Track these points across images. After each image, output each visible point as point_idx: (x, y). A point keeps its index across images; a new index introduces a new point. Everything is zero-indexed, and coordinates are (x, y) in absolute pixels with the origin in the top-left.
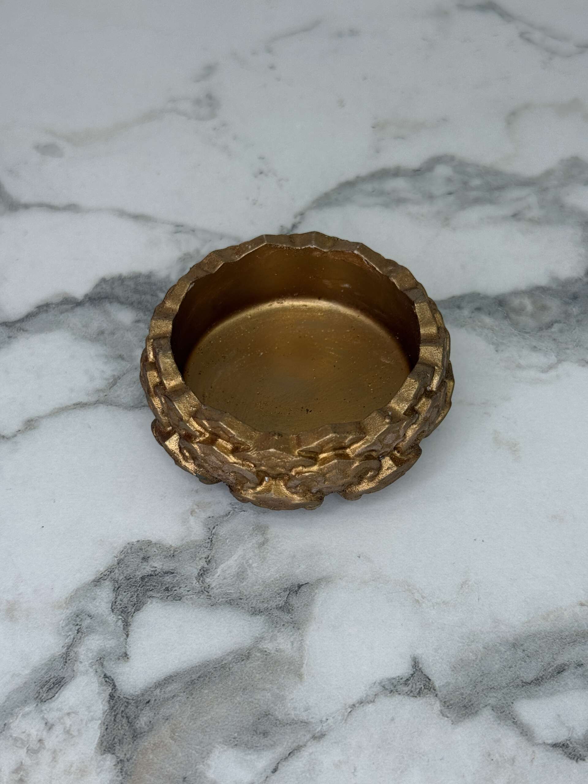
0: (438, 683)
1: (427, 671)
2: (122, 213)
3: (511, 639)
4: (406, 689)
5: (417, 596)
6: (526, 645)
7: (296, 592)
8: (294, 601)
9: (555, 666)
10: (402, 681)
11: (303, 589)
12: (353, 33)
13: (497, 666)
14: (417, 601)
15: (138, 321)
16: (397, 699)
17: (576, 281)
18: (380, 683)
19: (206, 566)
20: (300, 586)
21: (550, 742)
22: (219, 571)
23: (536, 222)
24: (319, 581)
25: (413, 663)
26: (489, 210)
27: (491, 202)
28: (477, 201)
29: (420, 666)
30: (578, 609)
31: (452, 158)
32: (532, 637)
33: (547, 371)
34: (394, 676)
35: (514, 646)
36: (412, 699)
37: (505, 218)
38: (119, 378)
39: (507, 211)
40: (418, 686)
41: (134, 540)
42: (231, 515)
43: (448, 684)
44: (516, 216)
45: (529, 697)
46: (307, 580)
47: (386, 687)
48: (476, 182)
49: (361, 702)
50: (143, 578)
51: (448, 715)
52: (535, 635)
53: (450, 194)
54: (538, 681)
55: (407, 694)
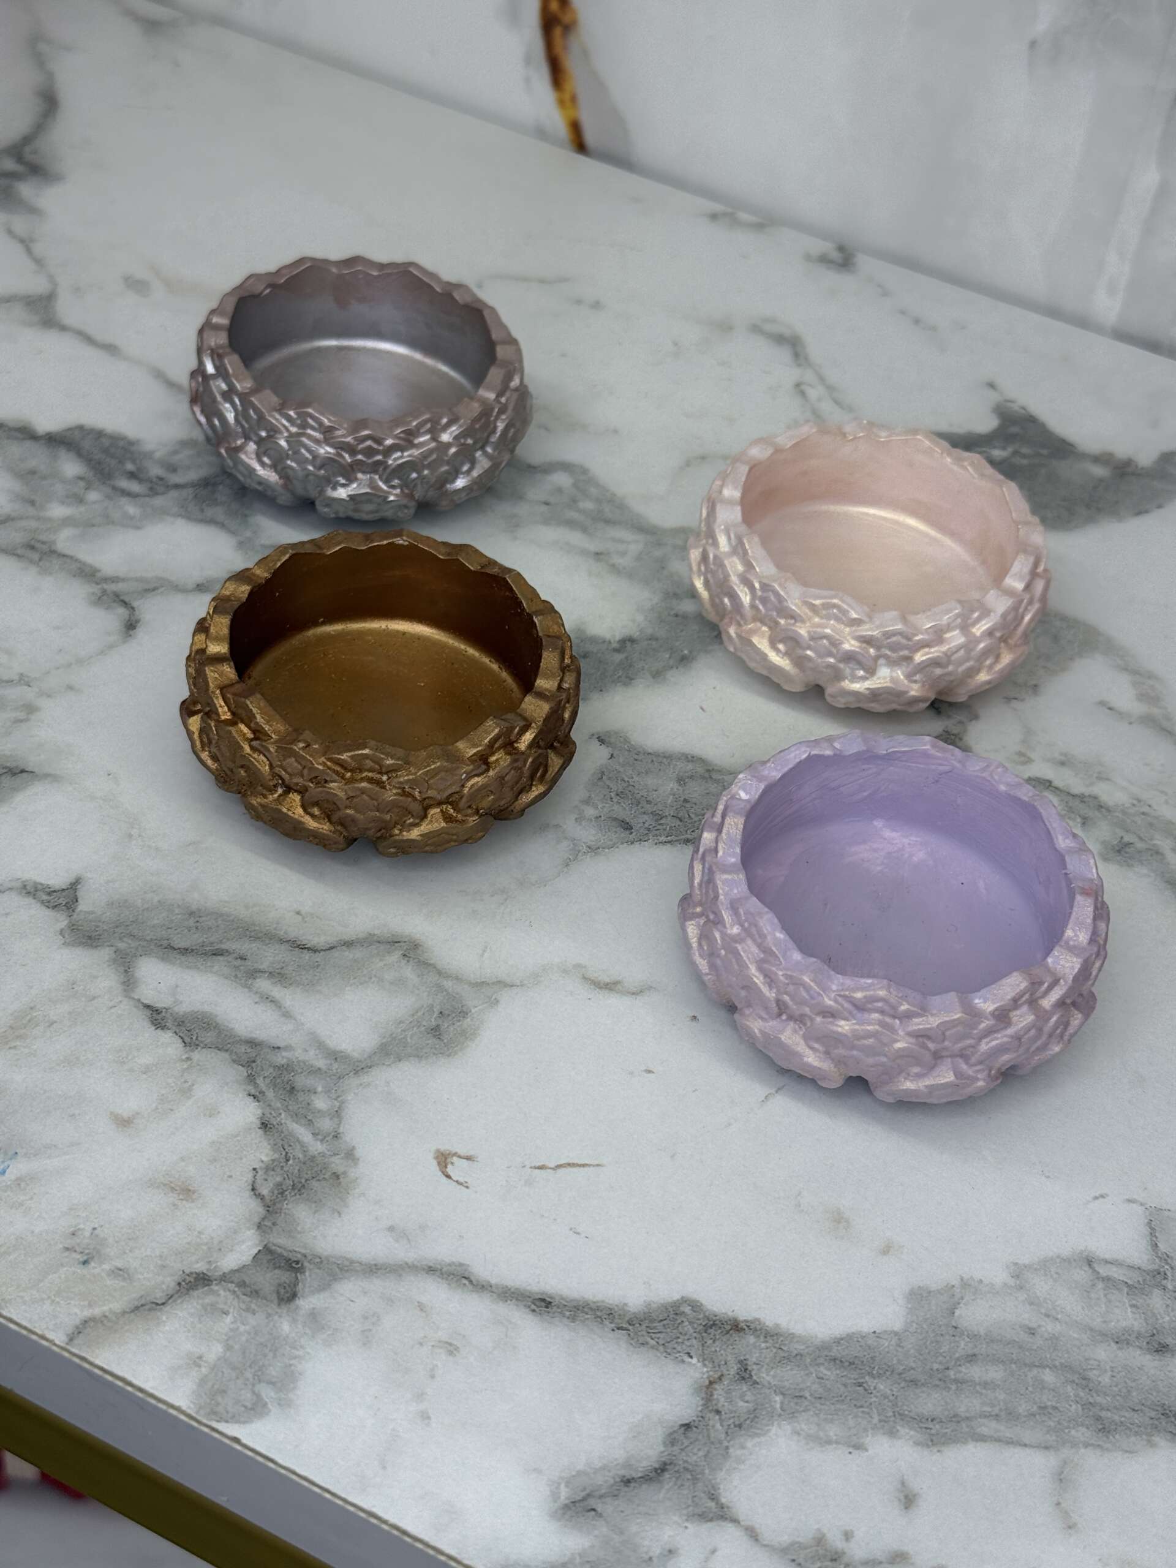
0: (83, 906)
1: (80, 894)
3: (194, 907)
4: (45, 897)
5: (135, 832)
6: (204, 919)
7: (14, 774)
9: (217, 947)
10: (48, 890)
11: (24, 775)
12: (597, 305)
13: (156, 922)
14: (130, 836)
15: (81, 478)
16: (29, 900)
17: (604, 642)
18: (23, 882)
20: (23, 771)
21: (145, 1002)
23: (615, 569)
24: (47, 776)
25: (74, 881)
26: (576, 538)
27: (584, 530)
28: (571, 524)
29: (79, 887)
31: (585, 471)
32: (218, 915)
34: (43, 882)
35: (192, 914)
36: (44, 908)
37: (584, 552)
38: (13, 519)
39: (593, 546)
40: (60, 901)
43: (93, 912)
44: (598, 555)
45: (163, 959)
46: (36, 770)
47: (28, 887)
48: (588, 505)
51: (67, 936)
52: (222, 915)
53: (547, 504)
54: (185, 951)
55: (42, 902)
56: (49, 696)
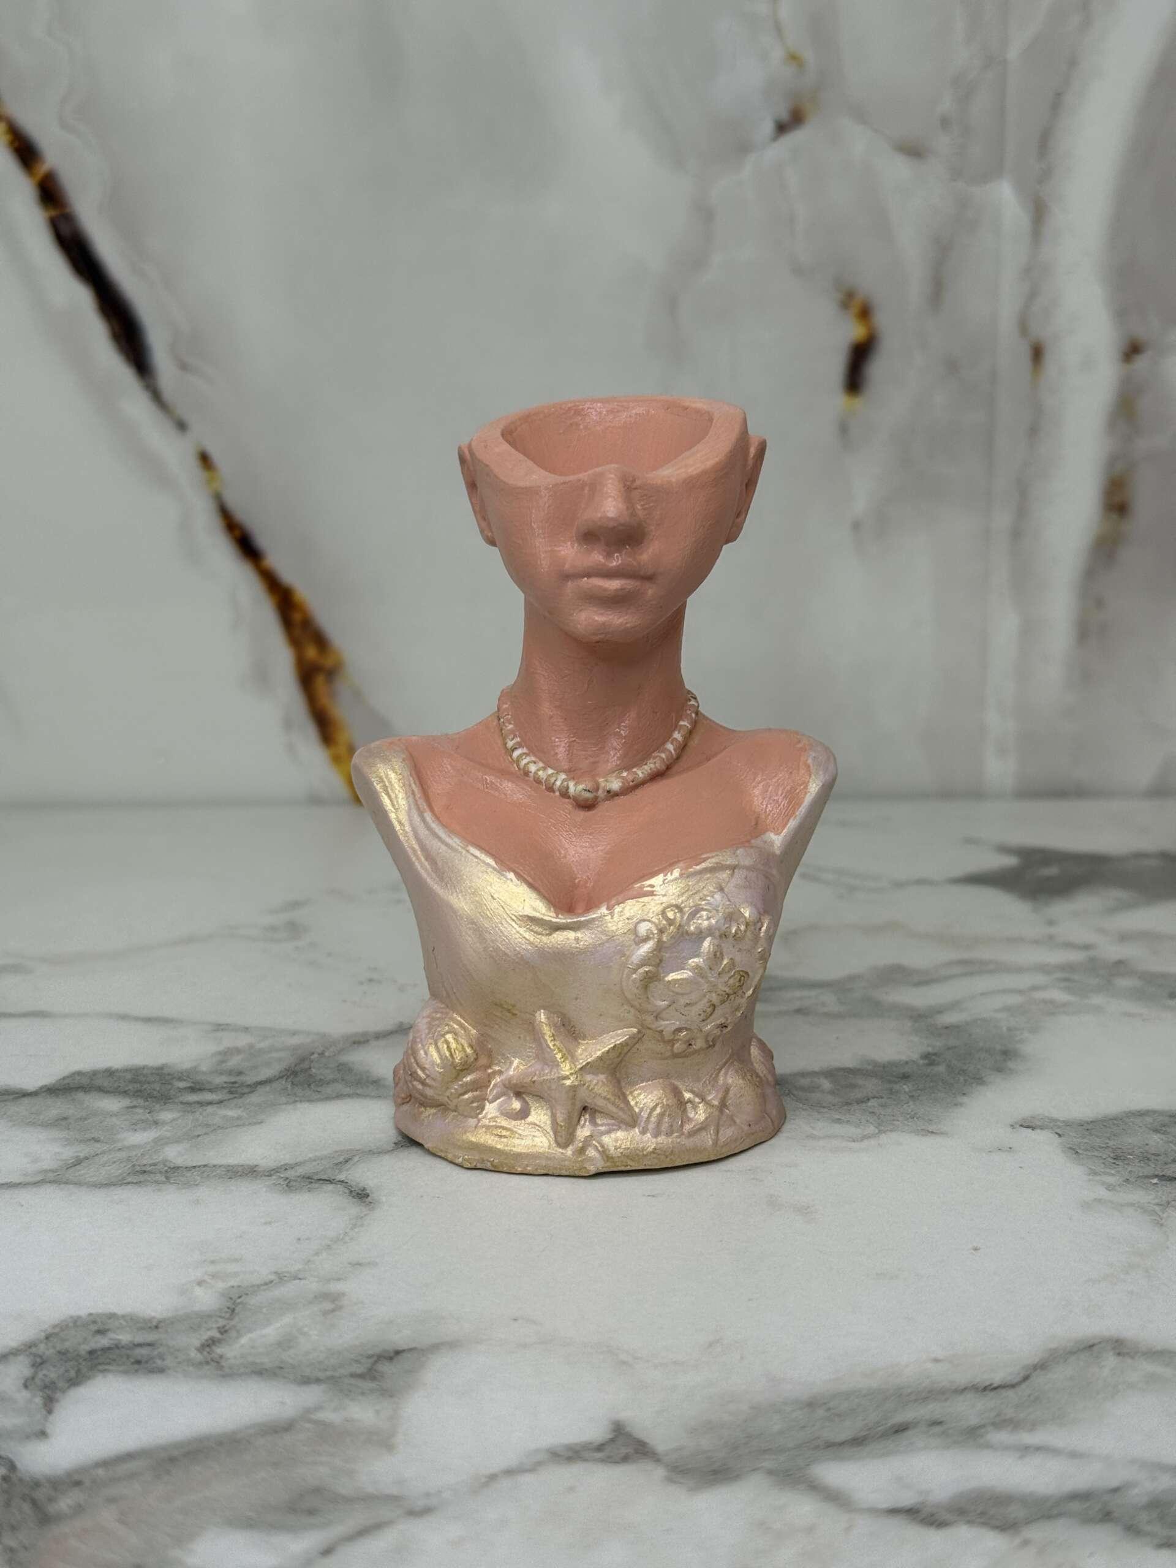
0: (661, 1446)
1: (639, 1435)
2: (124, 1017)
3: (804, 1399)
4: (599, 1455)
5: (624, 1357)
6: (832, 1404)
7: (392, 1358)
8: (385, 1368)
9: (889, 1424)
10: (592, 1447)
11: (405, 1355)
13: (777, 1427)
14: (624, 1362)
15: (132, 1107)
16: (580, 1465)
17: (908, 1062)
18: (547, 1451)
19: (218, 1335)
20: (398, 1352)
21: (885, 1505)
22: (244, 1340)
23: (835, 1016)
24: (435, 1348)
25: (613, 1426)
29: (628, 1429)
30: (930, 1366)
32: (844, 1395)
33: (862, 1140)
34: (575, 1441)
35: (810, 1405)
36: (611, 1465)
37: (783, 1014)
38: (88, 1158)
40: (623, 1452)
41: (83, 1313)
42: (276, 1283)
43: (682, 1447)
45: (840, 1459)
46: (414, 1346)
47: (561, 1454)
49: (509, 1472)
50: (91, 1352)
51: (683, 1482)
52: (848, 1393)
54: (858, 1442)
55: (602, 1461)
56: (339, 1279)
